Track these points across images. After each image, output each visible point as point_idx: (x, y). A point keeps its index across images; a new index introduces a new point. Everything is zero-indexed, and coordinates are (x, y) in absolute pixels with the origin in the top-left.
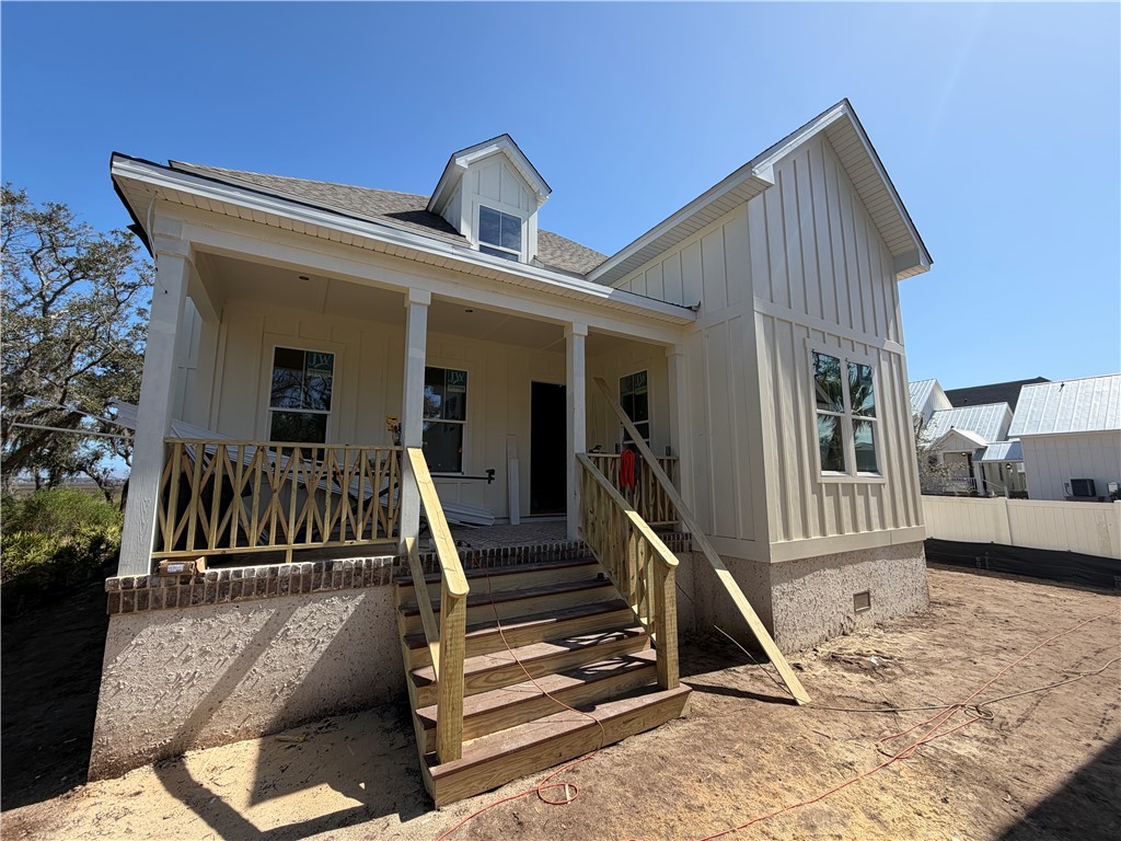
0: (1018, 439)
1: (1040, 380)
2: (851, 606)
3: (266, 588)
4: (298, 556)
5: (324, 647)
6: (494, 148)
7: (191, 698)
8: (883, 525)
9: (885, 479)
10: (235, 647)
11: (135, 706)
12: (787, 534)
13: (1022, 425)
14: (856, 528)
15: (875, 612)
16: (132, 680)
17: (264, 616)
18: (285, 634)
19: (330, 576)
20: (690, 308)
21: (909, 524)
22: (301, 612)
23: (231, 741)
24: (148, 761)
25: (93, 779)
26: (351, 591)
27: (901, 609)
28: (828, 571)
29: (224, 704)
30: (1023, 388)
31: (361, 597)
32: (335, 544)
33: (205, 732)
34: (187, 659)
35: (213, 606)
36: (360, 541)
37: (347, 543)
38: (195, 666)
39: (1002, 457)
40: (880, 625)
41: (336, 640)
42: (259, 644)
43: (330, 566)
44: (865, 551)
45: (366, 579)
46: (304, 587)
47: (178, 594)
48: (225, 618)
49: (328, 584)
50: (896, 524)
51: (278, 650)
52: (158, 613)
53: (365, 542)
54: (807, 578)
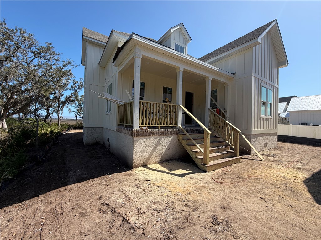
0: (289, 112)
1: (295, 96)
2: (264, 145)
3: (158, 134)
4: (162, 127)
5: (167, 147)
6: (179, 27)
7: (147, 155)
8: (271, 128)
9: (272, 118)
10: (153, 145)
11: (139, 155)
12: (255, 129)
13: (291, 108)
14: (266, 128)
15: (268, 147)
16: (138, 150)
17: (157, 140)
18: (161, 143)
19: (167, 132)
20: (233, 74)
21: (275, 128)
22: (163, 139)
23: (153, 164)
24: (141, 166)
25: (134, 168)
26: (170, 136)
27: (272, 147)
28: (261, 137)
29: (152, 156)
30: (292, 99)
31: (172, 137)
32: (167, 126)
33: (149, 161)
34: (146, 147)
35: (149, 137)
36: (171, 125)
37: (169, 126)
38: (147, 149)
39: (284, 116)
40: (269, 150)
41: (169, 145)
42: (157, 145)
43: (168, 130)
44: (267, 133)
45: (173, 133)
46: (163, 134)
47: (144, 134)
48: (151, 139)
49: (167, 134)
50: (273, 128)
51: (160, 147)
52: (141, 137)
53: (172, 126)
54: (257, 138)
